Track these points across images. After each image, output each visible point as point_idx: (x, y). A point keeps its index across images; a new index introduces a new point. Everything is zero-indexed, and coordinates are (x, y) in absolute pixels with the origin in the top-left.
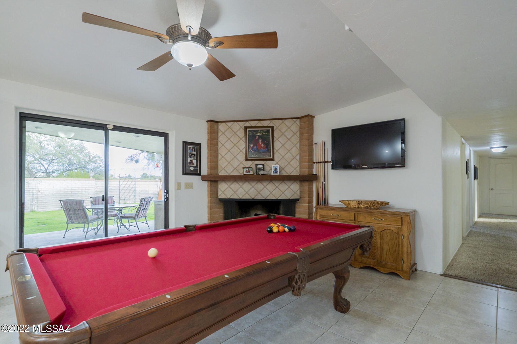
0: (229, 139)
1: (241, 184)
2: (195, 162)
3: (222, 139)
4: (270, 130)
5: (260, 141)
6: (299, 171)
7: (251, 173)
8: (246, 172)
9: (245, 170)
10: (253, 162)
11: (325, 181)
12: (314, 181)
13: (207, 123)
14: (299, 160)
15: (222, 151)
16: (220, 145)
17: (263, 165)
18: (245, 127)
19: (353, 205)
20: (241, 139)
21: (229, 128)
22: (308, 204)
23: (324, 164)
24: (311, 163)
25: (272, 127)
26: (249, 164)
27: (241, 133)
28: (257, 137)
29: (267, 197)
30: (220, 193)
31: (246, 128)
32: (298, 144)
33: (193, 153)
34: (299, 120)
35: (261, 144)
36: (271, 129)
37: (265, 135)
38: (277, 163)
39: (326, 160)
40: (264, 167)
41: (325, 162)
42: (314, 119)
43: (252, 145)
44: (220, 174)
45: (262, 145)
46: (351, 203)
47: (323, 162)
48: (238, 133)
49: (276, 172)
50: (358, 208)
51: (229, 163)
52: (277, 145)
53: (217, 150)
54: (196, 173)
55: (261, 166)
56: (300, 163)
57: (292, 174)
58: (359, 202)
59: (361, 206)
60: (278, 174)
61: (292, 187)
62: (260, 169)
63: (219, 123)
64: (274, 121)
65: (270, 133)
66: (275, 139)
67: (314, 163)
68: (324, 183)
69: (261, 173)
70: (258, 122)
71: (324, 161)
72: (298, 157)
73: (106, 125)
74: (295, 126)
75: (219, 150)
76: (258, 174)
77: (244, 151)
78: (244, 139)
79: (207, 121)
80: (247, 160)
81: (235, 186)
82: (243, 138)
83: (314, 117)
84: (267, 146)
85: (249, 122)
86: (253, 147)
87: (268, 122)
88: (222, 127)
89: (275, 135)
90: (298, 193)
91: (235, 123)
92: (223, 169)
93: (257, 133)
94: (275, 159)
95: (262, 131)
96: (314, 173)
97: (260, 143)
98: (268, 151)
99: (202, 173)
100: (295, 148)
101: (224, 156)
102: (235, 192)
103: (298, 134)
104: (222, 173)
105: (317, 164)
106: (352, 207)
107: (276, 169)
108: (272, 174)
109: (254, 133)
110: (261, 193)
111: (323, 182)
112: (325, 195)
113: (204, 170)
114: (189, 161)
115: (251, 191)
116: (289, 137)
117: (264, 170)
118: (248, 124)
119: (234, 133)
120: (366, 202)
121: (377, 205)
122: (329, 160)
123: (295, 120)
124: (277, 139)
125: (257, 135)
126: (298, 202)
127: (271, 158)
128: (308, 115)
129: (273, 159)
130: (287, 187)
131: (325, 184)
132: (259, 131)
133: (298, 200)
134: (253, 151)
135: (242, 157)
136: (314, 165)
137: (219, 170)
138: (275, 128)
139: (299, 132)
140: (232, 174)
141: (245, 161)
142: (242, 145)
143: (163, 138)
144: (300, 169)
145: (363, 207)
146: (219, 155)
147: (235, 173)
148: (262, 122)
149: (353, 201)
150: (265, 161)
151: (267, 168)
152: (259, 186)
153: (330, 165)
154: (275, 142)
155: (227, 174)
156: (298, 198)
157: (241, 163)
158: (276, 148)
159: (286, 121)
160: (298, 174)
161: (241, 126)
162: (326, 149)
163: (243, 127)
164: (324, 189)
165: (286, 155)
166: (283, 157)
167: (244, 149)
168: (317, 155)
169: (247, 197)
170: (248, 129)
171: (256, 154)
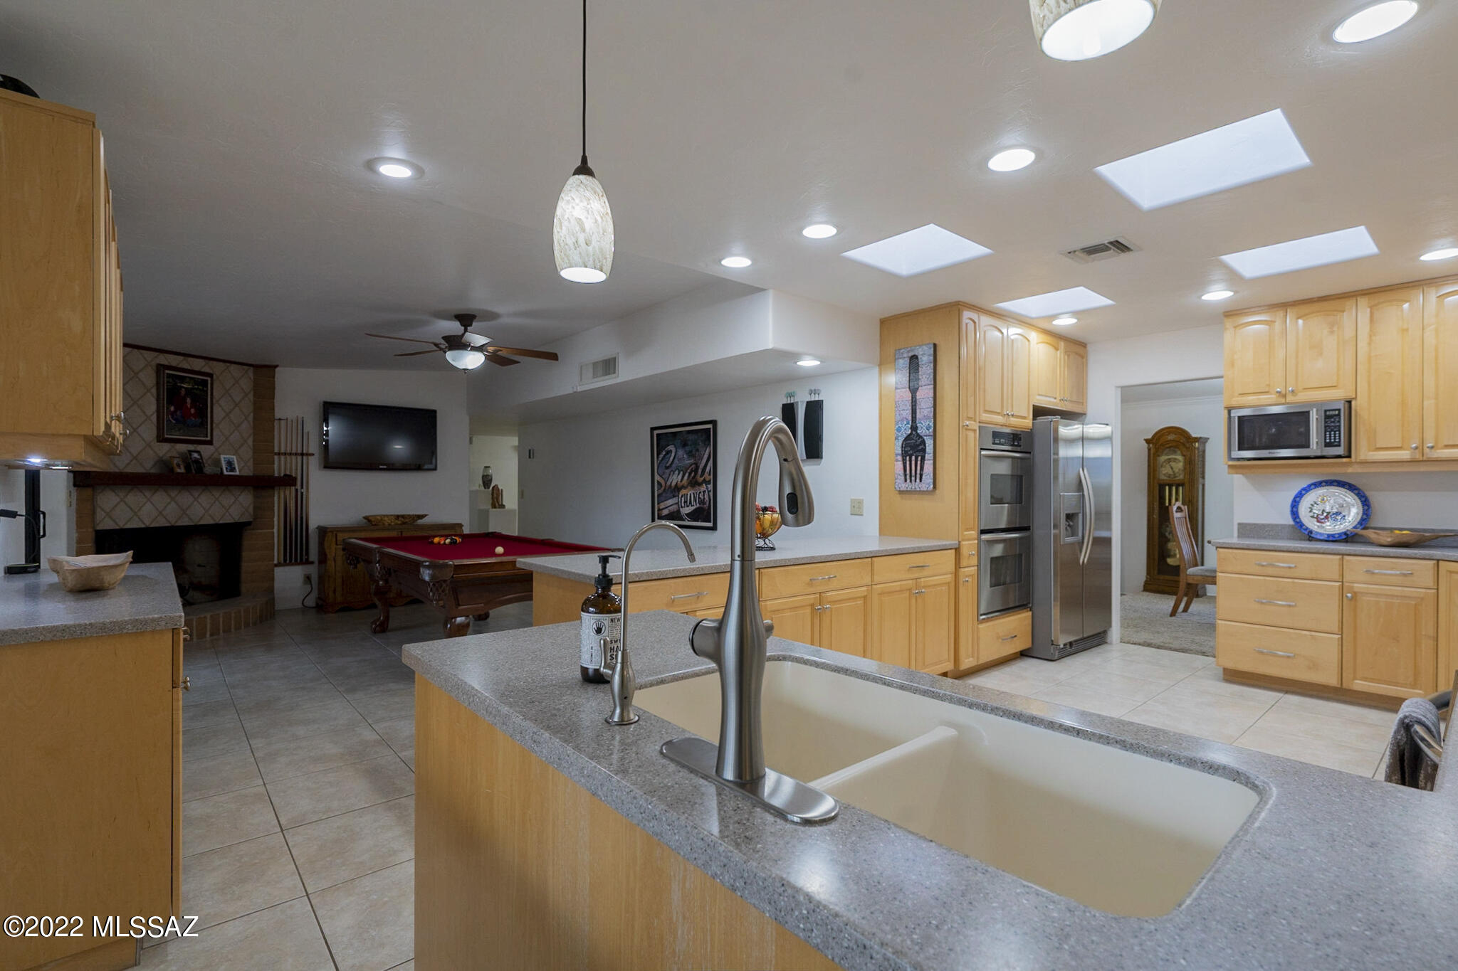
1: (148, 494)
4: (206, 381)
5: (189, 400)
6: (252, 470)
7: (182, 469)
8: (177, 466)
9: (175, 462)
10: (172, 444)
11: (302, 488)
12: (276, 488)
14: (252, 447)
17: (198, 452)
18: (158, 364)
19: (388, 521)
20: (149, 391)
23: (300, 457)
24: (270, 453)
25: (210, 375)
26: (166, 448)
27: (149, 378)
28: (183, 392)
29: (199, 521)
30: (100, 515)
31: (159, 367)
32: (252, 416)
34: (252, 369)
35: (191, 407)
36: (208, 379)
39: (305, 452)
40: (202, 459)
41: (302, 454)
42: (276, 373)
43: (172, 409)
45: (193, 411)
47: (299, 454)
48: (141, 375)
49: (228, 470)
50: (395, 524)
52: (217, 413)
55: (195, 455)
56: (254, 453)
58: (398, 517)
61: (241, 498)
62: (194, 461)
64: (211, 362)
65: (206, 386)
66: (214, 401)
67: (277, 454)
68: (300, 491)
69: (200, 470)
70: (182, 358)
71: (300, 452)
72: (250, 442)
74: (246, 381)
76: (194, 472)
77: (154, 418)
78: (154, 392)
80: (161, 439)
81: (135, 498)
82: (152, 388)
83: (276, 368)
84: (202, 413)
85: (166, 355)
86: (174, 411)
87: (202, 362)
89: (216, 392)
90: (251, 510)
91: (136, 351)
93: (182, 383)
94: (215, 441)
95: (192, 381)
96: (278, 472)
97: (189, 405)
98: (203, 424)
100: (245, 423)
102: (136, 512)
103: (251, 396)
105: (283, 457)
106: (386, 524)
107: (230, 463)
108: (225, 473)
110: (188, 512)
111: (297, 490)
115: (169, 509)
116: (237, 400)
117: (202, 464)
118: (163, 359)
119: (132, 374)
122: (310, 452)
123: (246, 367)
124: (218, 401)
125: (184, 387)
126: (249, 528)
127: (209, 438)
128: (267, 366)
129: (211, 442)
130: (233, 499)
131: (302, 493)
132: (188, 380)
133: (250, 524)
134: (174, 422)
135: (149, 432)
136: (277, 457)
138: (215, 376)
139: (252, 393)
140: (128, 470)
141: (156, 441)
142: (151, 406)
144: (254, 464)
145: (400, 522)
147: (136, 468)
148: (190, 359)
150: (200, 445)
152: (187, 497)
153: (315, 460)
154: (215, 408)
155: (117, 470)
156: (251, 520)
157: (149, 445)
158: (215, 420)
159: (233, 367)
160: (251, 474)
161: (149, 359)
162: (305, 431)
163: (154, 363)
164: (301, 502)
165: (232, 436)
166: (227, 439)
167: (155, 415)
168: (283, 440)
169: (161, 523)
170: (167, 371)
171: (179, 430)
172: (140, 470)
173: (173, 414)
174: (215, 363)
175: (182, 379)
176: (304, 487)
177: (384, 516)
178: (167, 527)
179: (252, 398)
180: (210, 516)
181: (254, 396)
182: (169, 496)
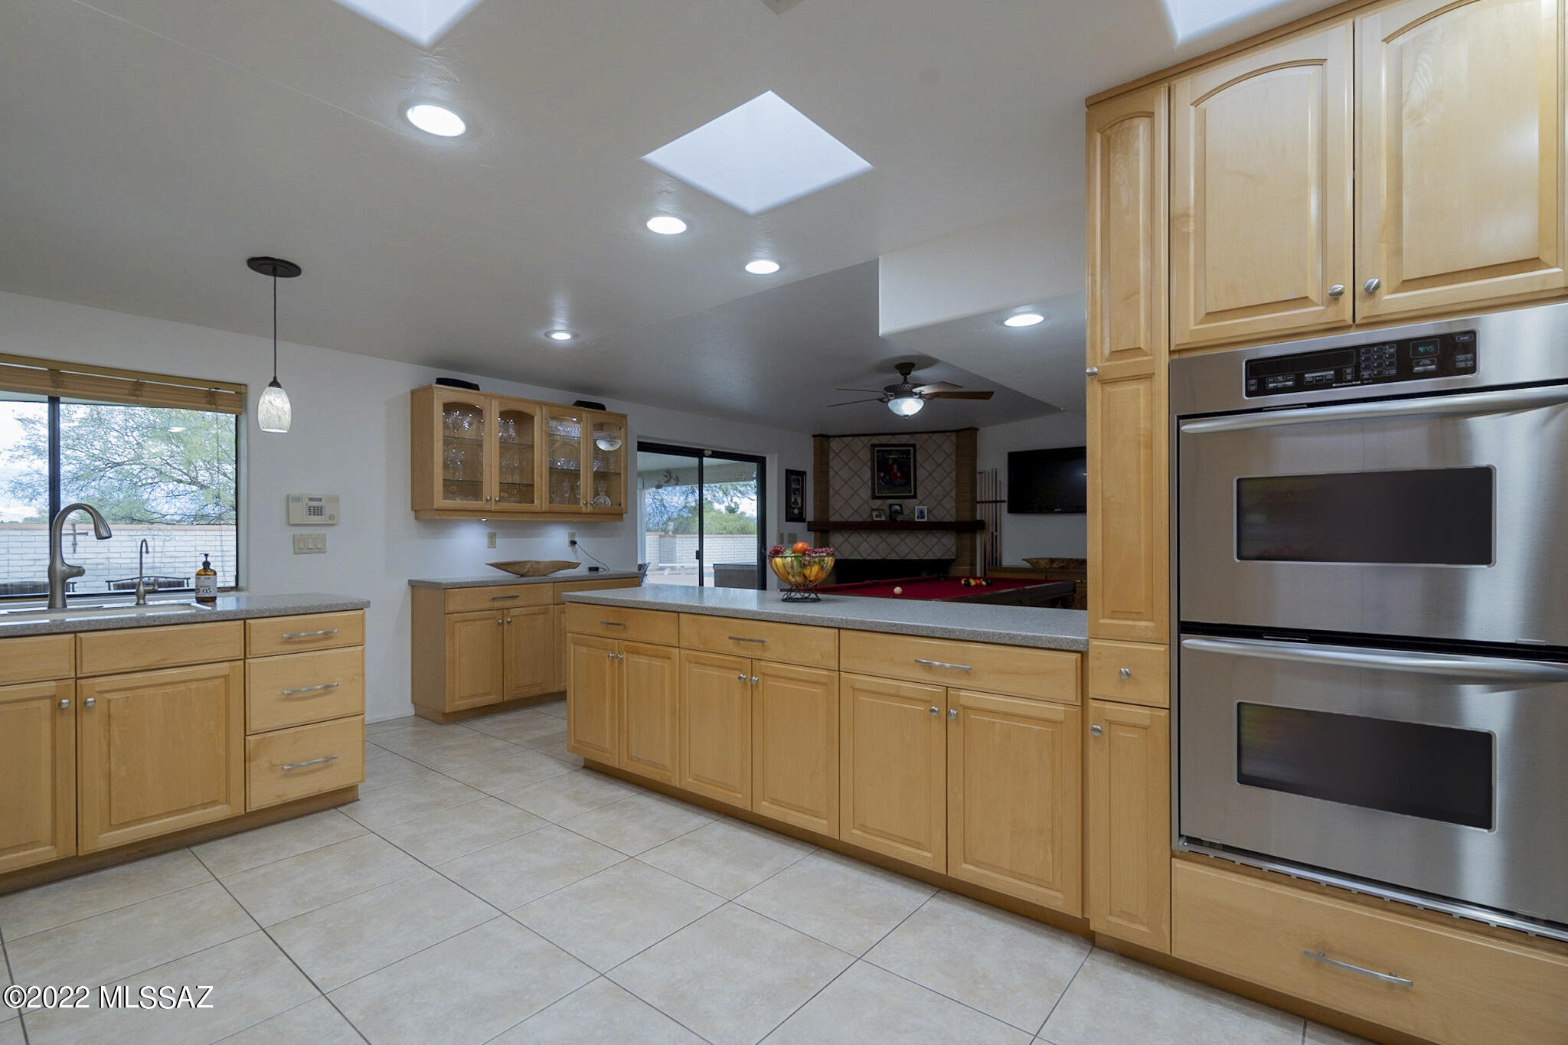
0: (847, 464)
1: (865, 536)
2: (799, 501)
3: (835, 464)
4: (910, 450)
5: (895, 467)
6: (954, 515)
7: (883, 519)
8: (877, 516)
9: (874, 514)
10: (885, 500)
11: (996, 531)
12: (978, 531)
13: (812, 439)
14: (955, 498)
15: (835, 483)
16: (831, 473)
17: (900, 505)
18: (872, 445)
19: (1043, 564)
20: (865, 464)
21: (847, 445)
22: (969, 568)
23: (994, 504)
24: (974, 502)
25: (914, 446)
26: (878, 503)
27: (865, 455)
28: (891, 461)
29: (906, 556)
31: (874, 446)
32: (954, 473)
33: (798, 487)
34: (954, 434)
35: (898, 472)
36: (912, 449)
37: (903, 458)
38: (921, 503)
39: (998, 499)
40: (902, 510)
41: (996, 502)
42: (978, 433)
43: (882, 474)
44: (831, 520)
45: (899, 474)
46: (1041, 561)
47: (993, 502)
48: (860, 455)
49: (923, 517)
50: (1050, 568)
51: (847, 501)
52: (921, 474)
53: (828, 482)
54: (800, 518)
55: (897, 507)
56: (957, 502)
57: (944, 520)
58: (1052, 561)
59: (1055, 565)
60: (926, 520)
62: (896, 512)
63: (831, 439)
64: (916, 435)
65: (910, 454)
66: (918, 465)
67: (979, 502)
68: (995, 534)
69: (899, 518)
70: (891, 436)
71: (994, 499)
72: (953, 494)
73: (703, 450)
74: (949, 445)
75: (831, 483)
76: (895, 520)
77: (869, 483)
78: (869, 464)
79: (814, 436)
80: (874, 497)
81: (855, 538)
82: (868, 462)
83: (978, 430)
84: (906, 475)
85: (878, 437)
86: (884, 476)
87: (907, 437)
88: (835, 444)
89: (918, 458)
90: (954, 549)
91: (856, 438)
92: (837, 511)
93: (890, 455)
94: (918, 496)
95: (898, 452)
96: (978, 518)
97: (895, 471)
98: (908, 483)
99: (808, 520)
100: (948, 479)
101: (839, 490)
102: (856, 549)
103: (954, 457)
104: (834, 518)
105: (984, 505)
106: (1042, 567)
107: (922, 512)
108: (916, 520)
109: (886, 454)
110: (896, 550)
111: (992, 533)
112: (996, 552)
113: (810, 515)
114: (793, 500)
115: (880, 546)
116: (940, 461)
117: (902, 514)
118: (875, 440)
119: (854, 454)
120: (1062, 560)
121: (1076, 564)
122: (1002, 499)
123: (949, 433)
124: (922, 465)
125: (891, 458)
126: (953, 564)
127: (912, 494)
128: (969, 429)
129: (915, 497)
130: (936, 540)
131: (996, 536)
132: (894, 452)
133: (953, 561)
134: (884, 484)
135: (866, 493)
136: (978, 505)
137: (831, 512)
138: (918, 446)
139: (955, 454)
140: (851, 519)
141: (870, 499)
142: (867, 475)
143: (754, 465)
144: (957, 512)
145: (1057, 566)
146: (831, 490)
147: (857, 518)
148: (897, 436)
149: (1042, 559)
150: (902, 500)
151: (906, 512)
152: (894, 539)
153: (1005, 506)
154: (918, 471)
155: (843, 520)
156: (953, 558)
157: (865, 502)
158: (919, 478)
159: (935, 436)
160: (953, 521)
161: (866, 443)
162: (998, 480)
163: (869, 445)
164: (995, 542)
165: (935, 491)
166: (930, 493)
167: (870, 481)
168: (984, 492)
169: (875, 556)
170: (876, 449)
171: (888, 489)
172: (859, 519)
173: (882, 478)
174: (918, 435)
175: (890, 452)
176: (998, 530)
177: (1040, 559)
178: (878, 560)
179: (954, 458)
180: (915, 553)
181: (957, 456)
182: (881, 537)
